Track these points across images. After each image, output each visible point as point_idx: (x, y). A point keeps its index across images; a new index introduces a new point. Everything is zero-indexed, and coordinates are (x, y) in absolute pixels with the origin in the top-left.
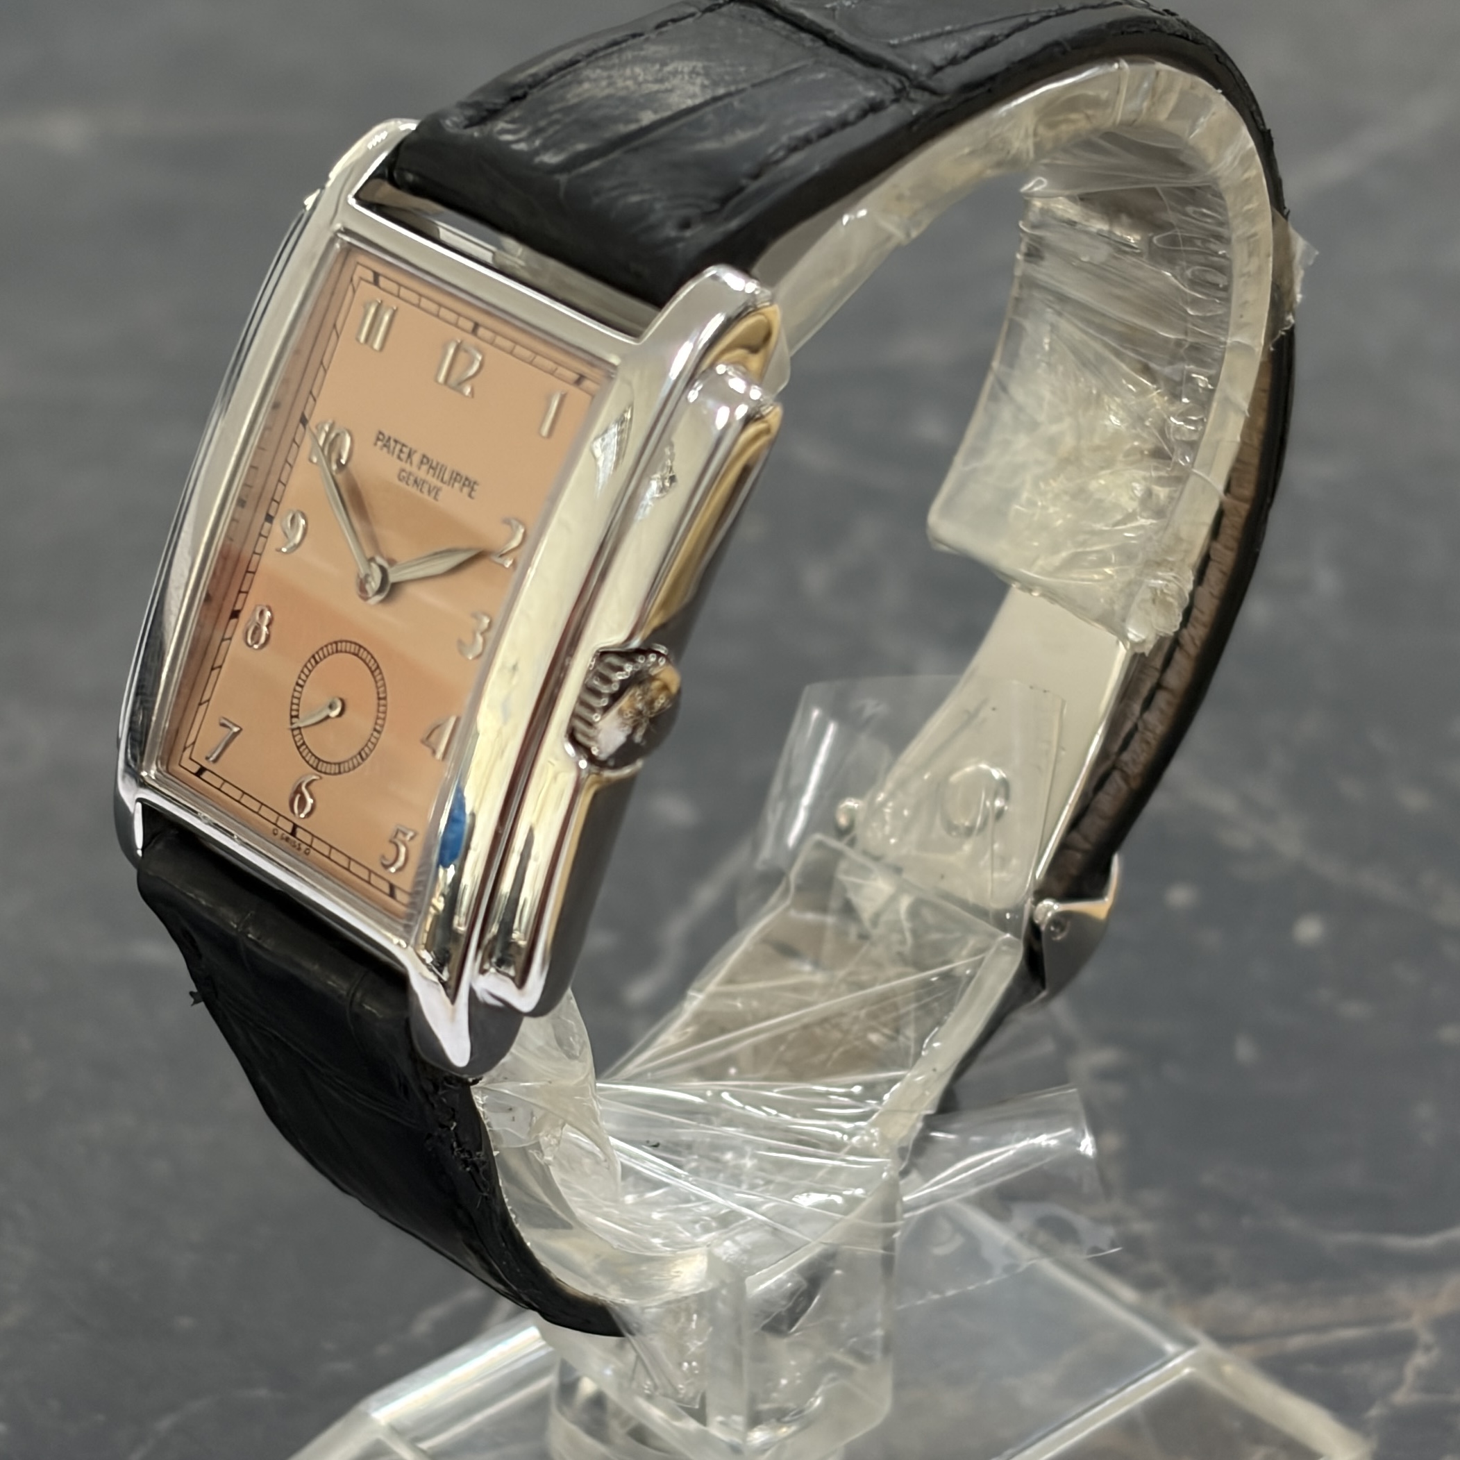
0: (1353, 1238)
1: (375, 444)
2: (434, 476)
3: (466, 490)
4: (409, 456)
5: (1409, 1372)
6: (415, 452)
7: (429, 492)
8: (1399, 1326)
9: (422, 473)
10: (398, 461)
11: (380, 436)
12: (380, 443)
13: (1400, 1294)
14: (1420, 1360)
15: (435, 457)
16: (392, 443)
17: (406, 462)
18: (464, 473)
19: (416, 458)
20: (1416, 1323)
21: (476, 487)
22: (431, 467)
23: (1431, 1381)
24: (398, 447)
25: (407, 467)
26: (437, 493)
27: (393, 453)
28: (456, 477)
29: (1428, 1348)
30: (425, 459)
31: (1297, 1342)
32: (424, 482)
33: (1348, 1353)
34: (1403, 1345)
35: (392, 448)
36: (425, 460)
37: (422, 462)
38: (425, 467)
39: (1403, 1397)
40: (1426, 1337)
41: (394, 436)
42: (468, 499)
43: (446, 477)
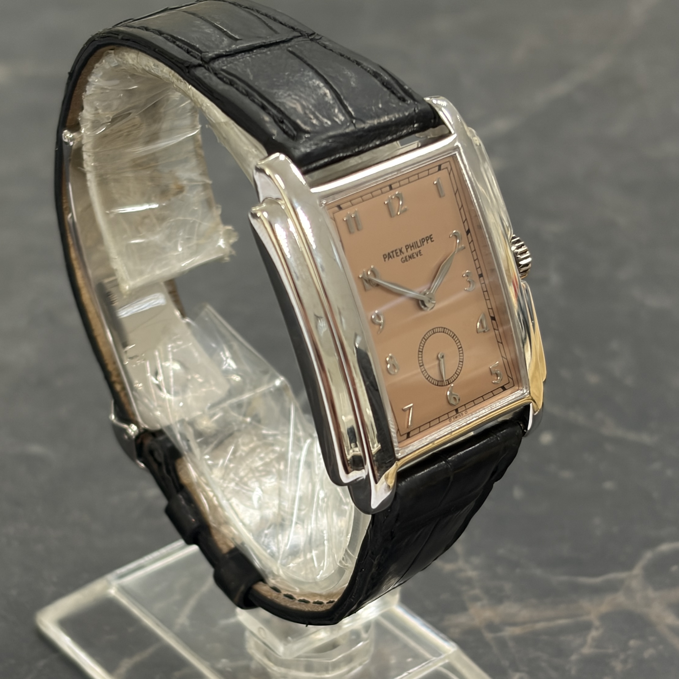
0: (564, 578)
1: (385, 261)
2: (414, 249)
3: (429, 241)
4: (401, 251)
5: (589, 639)
6: (402, 248)
7: (417, 255)
8: (585, 618)
9: (410, 252)
10: (398, 257)
11: (385, 257)
12: (387, 259)
13: (585, 604)
14: (594, 633)
15: (410, 242)
16: (391, 254)
17: (401, 254)
18: (424, 237)
19: (404, 250)
20: (593, 617)
21: (432, 237)
22: (411, 247)
23: (599, 643)
24: (394, 253)
25: (403, 256)
26: (420, 253)
27: (394, 257)
28: (423, 241)
29: (597, 629)
30: (407, 247)
31: (540, 626)
32: (413, 254)
33: (563, 630)
34: (587, 627)
35: (392, 256)
37: (407, 249)
38: (409, 250)
39: (586, 650)
40: (597, 623)
41: (390, 251)
42: (433, 242)
43: (419, 244)
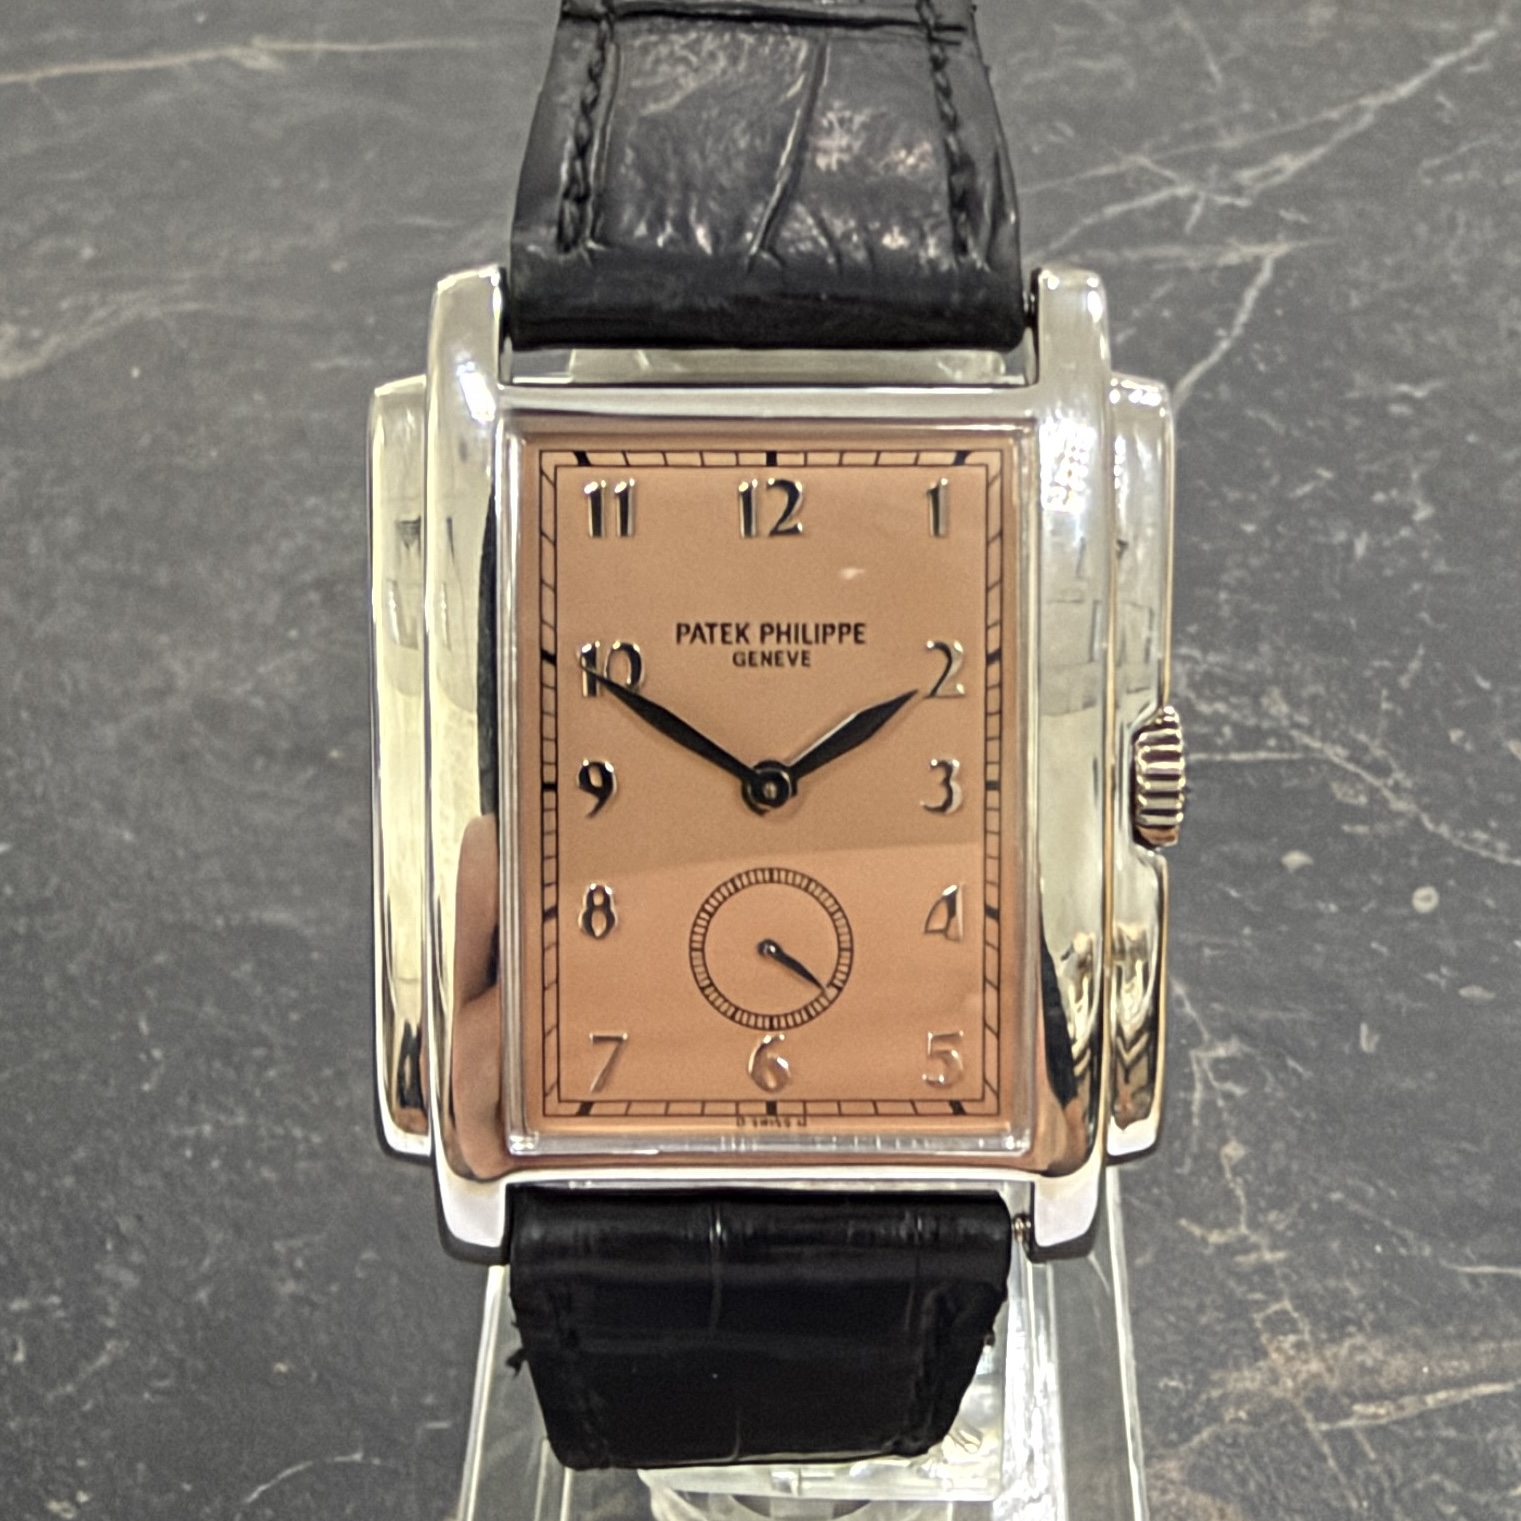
1: (679, 640)
2: (789, 641)
3: (849, 637)
4: (741, 632)
6: (747, 626)
7: (793, 661)
9: (771, 644)
10: (725, 646)
11: (682, 629)
12: (687, 638)
15: (782, 620)
16: (706, 631)
17: (739, 642)
18: (837, 621)
19: (752, 633)
21: (861, 629)
22: (780, 634)
24: (718, 630)
25: (743, 647)
27: (712, 639)
28: (826, 630)
32: (778, 654)
35: (707, 636)
36: (767, 630)
37: (764, 635)
38: (771, 638)
41: (704, 621)
43: (811, 635)
